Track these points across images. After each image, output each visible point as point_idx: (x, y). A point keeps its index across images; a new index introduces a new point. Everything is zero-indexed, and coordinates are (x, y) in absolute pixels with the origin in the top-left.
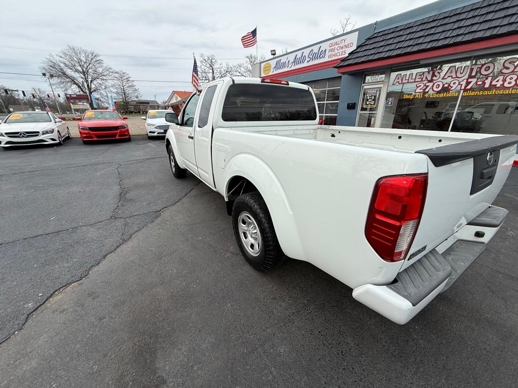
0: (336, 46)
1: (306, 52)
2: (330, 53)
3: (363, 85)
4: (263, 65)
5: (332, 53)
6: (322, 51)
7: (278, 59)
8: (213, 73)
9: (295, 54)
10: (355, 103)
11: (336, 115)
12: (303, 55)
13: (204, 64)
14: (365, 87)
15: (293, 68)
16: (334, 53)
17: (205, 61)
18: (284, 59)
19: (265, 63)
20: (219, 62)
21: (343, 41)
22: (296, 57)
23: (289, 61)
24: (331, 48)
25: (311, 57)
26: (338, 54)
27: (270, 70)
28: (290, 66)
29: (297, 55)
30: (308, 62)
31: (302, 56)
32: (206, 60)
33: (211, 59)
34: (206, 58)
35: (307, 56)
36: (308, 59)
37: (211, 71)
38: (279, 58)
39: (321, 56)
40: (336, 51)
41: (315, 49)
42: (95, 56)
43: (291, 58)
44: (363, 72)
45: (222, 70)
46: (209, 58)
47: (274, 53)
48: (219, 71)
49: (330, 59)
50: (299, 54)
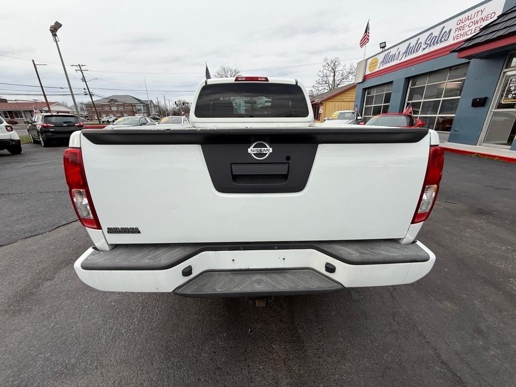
0: (468, 22)
1: (423, 38)
2: (457, 33)
3: (505, 70)
4: (369, 61)
5: (460, 32)
6: (446, 32)
7: (386, 52)
8: (334, 76)
9: (408, 43)
10: (486, 98)
11: (454, 115)
12: (419, 42)
13: (326, 68)
14: (509, 73)
15: (404, 60)
16: (462, 32)
17: (327, 65)
18: (393, 51)
19: (372, 58)
20: (342, 64)
21: (480, 12)
22: (409, 46)
23: (400, 52)
24: (458, 26)
25: (429, 42)
26: (469, 32)
27: (377, 65)
28: (400, 58)
29: (410, 43)
30: (424, 49)
31: (417, 43)
32: (329, 63)
33: (334, 62)
34: (329, 62)
35: (423, 42)
36: (423, 46)
37: (332, 74)
38: (389, 51)
39: (443, 39)
40: (467, 29)
41: (436, 32)
42: (237, 73)
43: (403, 48)
44: (508, 51)
45: (345, 71)
46: (332, 62)
47: (383, 45)
48: (341, 73)
49: (456, 41)
50: (413, 42)
